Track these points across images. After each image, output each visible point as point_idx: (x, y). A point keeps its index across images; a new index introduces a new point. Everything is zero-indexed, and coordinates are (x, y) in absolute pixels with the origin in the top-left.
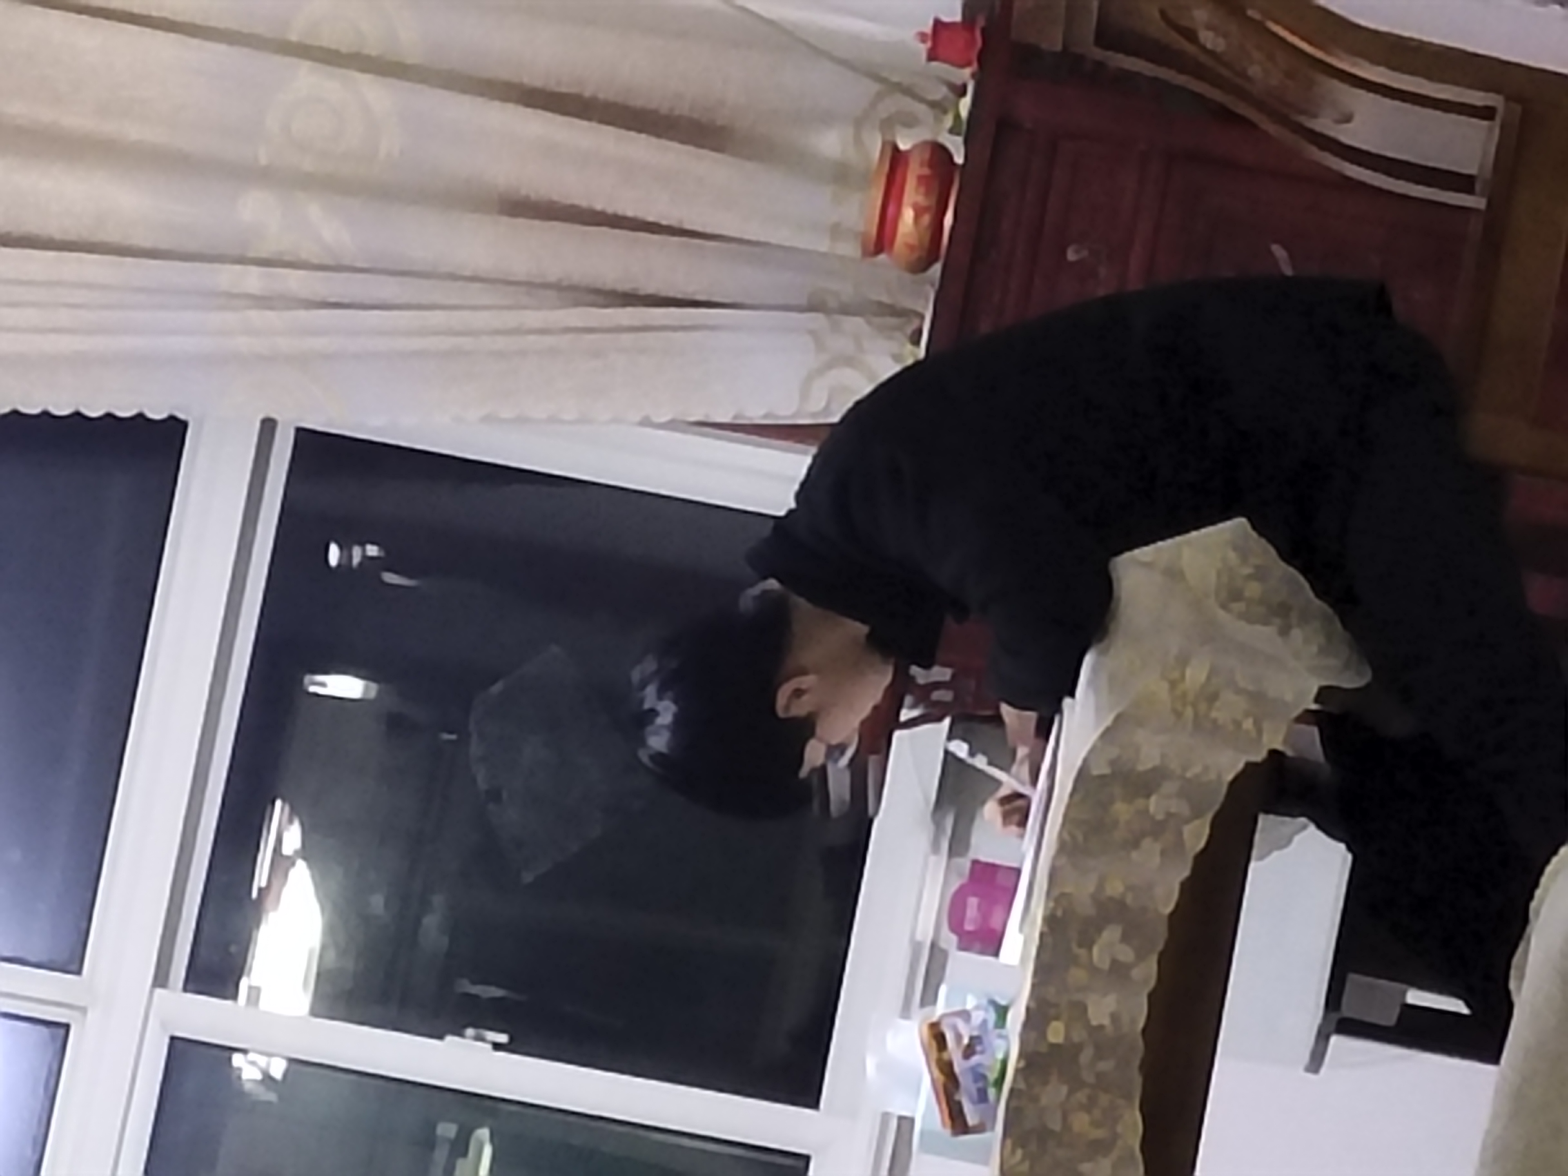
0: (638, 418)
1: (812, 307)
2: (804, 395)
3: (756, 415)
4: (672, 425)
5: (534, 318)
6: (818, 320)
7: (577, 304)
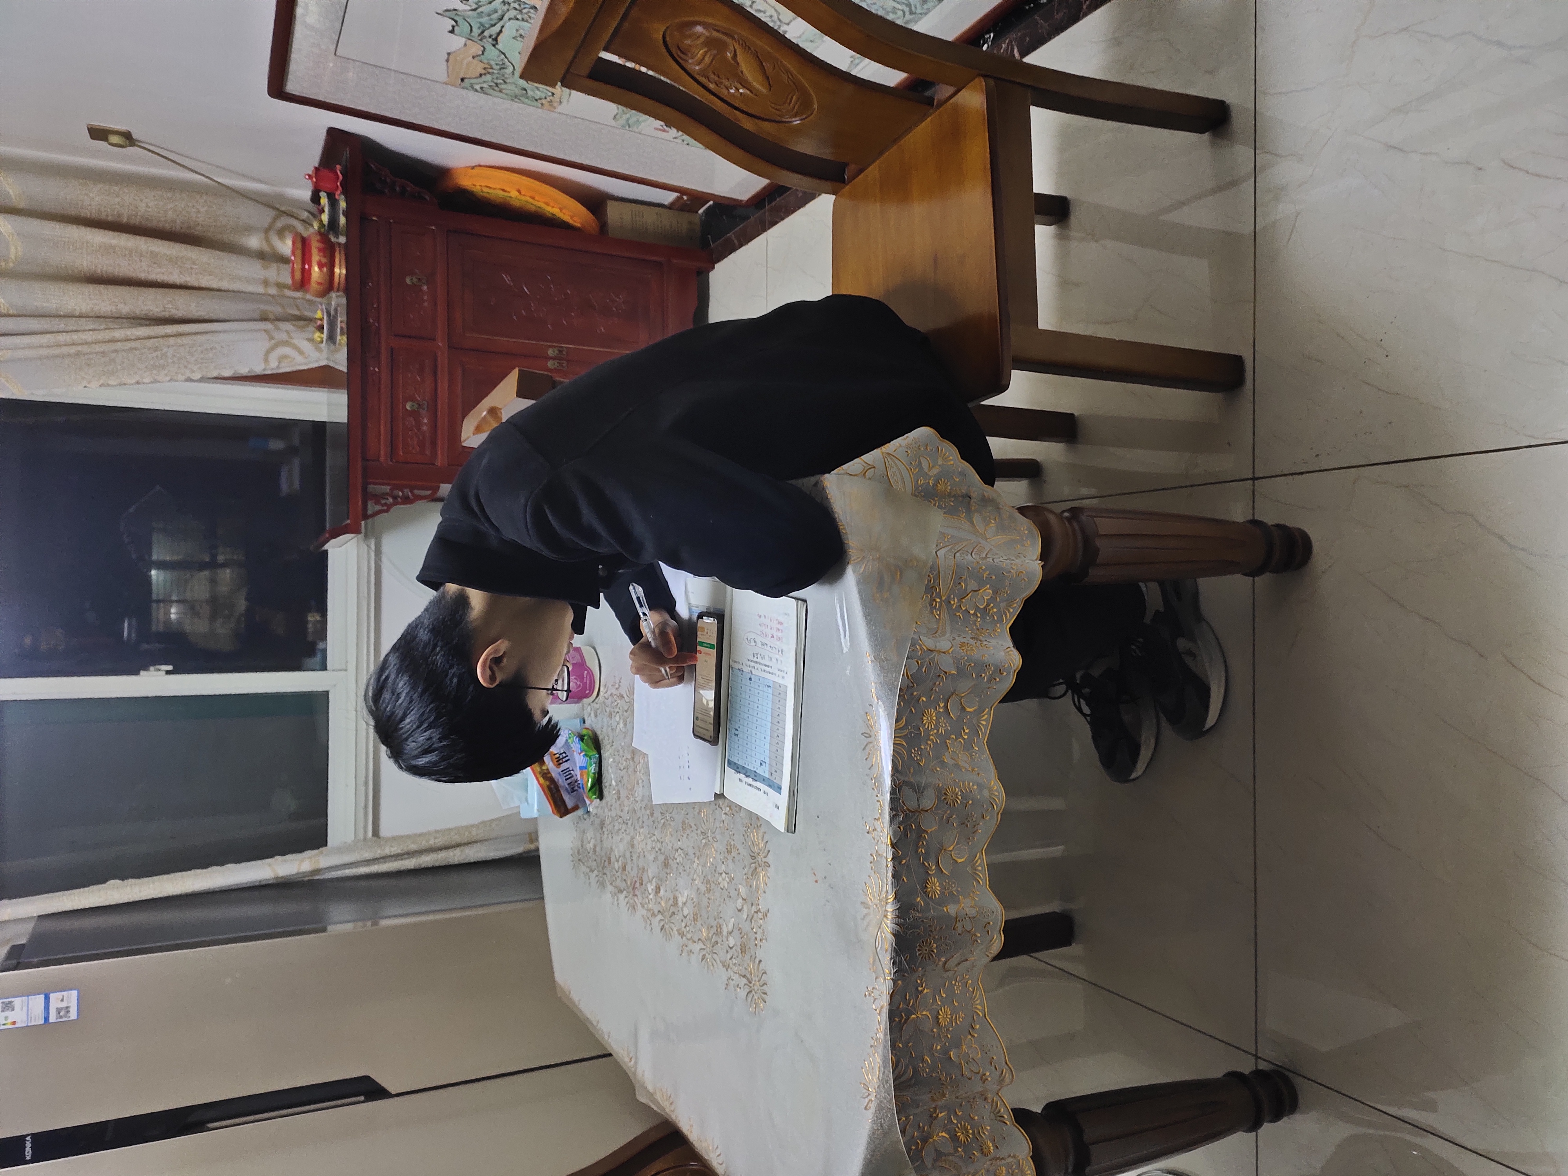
0: (184, 378)
1: (264, 318)
2: (266, 360)
3: (244, 371)
4: (202, 380)
5: (118, 334)
6: (268, 326)
7: (141, 325)
